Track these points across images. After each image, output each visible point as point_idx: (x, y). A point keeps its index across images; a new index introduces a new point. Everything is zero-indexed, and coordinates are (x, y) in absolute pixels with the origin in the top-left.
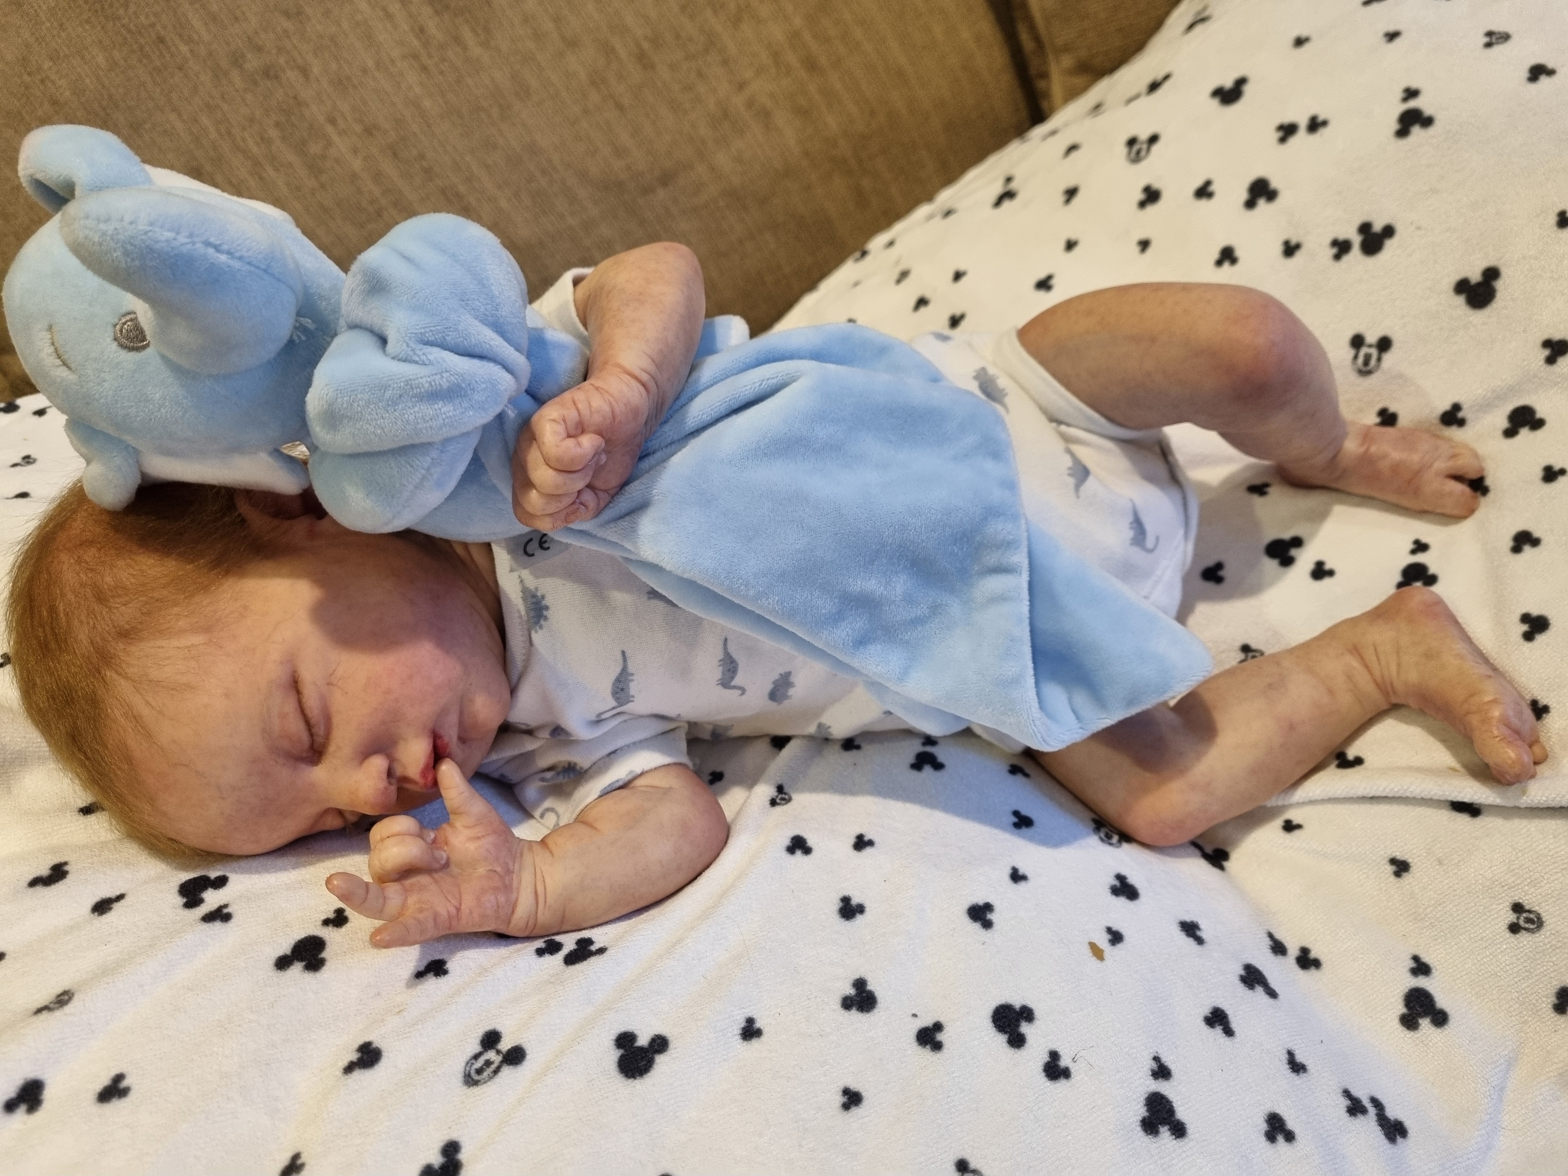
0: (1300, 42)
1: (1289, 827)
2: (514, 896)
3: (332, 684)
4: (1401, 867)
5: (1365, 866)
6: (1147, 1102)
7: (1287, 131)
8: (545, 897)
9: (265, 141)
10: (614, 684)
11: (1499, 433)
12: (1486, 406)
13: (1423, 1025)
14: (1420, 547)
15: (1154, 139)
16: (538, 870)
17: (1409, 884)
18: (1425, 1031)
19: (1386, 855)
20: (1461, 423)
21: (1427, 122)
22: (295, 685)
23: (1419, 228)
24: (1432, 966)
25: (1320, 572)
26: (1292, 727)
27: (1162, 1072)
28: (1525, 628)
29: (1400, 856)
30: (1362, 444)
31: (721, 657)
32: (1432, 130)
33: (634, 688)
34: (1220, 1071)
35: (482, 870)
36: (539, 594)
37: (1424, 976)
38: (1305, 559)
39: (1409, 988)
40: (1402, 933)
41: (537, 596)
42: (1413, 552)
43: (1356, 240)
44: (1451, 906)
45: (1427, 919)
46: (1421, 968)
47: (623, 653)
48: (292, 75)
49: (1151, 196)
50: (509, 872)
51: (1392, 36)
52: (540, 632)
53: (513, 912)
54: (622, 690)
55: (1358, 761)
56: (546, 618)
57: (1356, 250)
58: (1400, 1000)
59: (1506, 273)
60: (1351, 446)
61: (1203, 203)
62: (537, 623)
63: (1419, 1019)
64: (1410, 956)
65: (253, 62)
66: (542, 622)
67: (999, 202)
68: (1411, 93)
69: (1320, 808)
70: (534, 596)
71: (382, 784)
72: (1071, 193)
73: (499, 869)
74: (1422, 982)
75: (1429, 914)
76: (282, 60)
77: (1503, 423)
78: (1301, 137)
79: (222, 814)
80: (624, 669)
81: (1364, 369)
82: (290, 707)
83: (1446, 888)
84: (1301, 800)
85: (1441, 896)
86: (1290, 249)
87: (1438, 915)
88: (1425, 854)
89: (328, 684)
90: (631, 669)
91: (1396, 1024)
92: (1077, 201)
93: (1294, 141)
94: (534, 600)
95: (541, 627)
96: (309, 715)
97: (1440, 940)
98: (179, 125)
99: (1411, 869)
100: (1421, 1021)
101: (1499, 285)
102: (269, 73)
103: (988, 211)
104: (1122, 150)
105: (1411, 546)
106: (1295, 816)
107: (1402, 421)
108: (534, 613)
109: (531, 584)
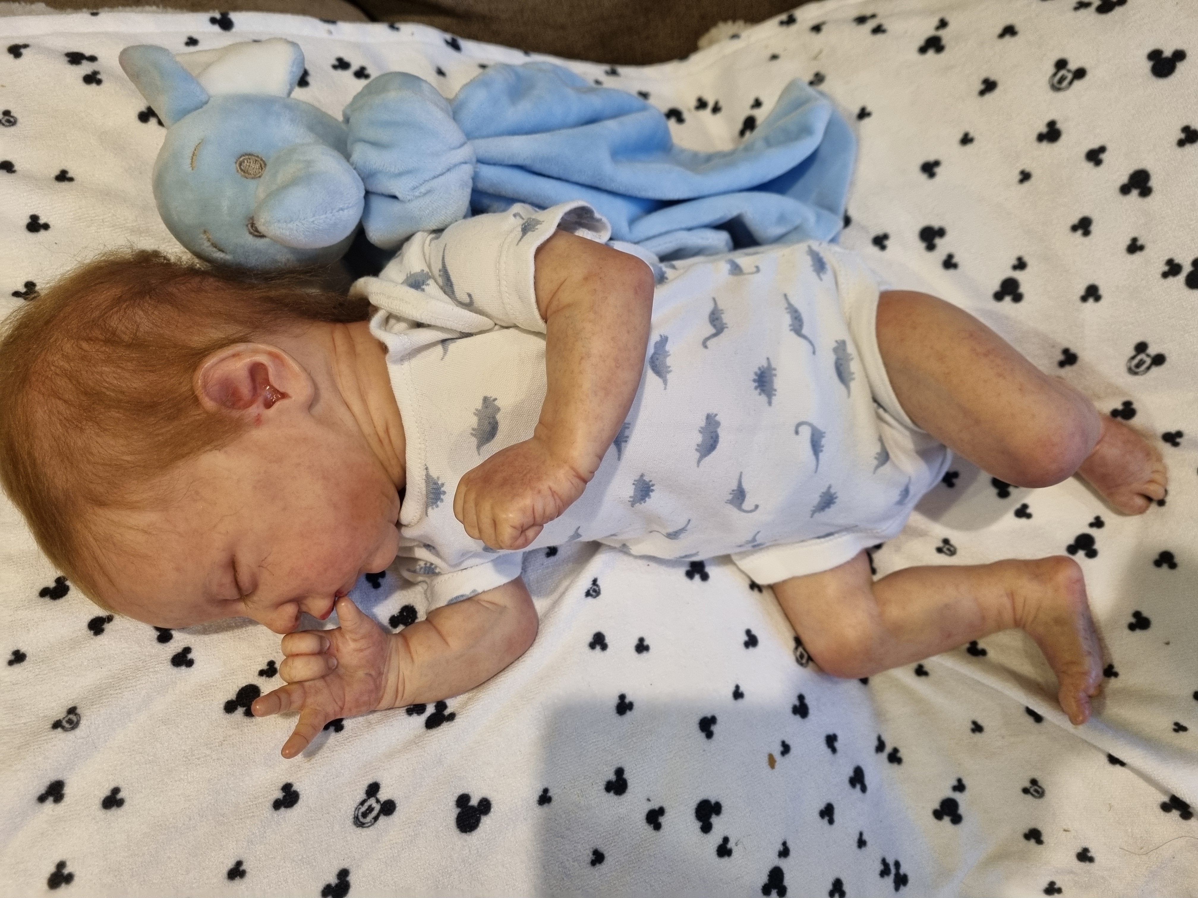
1: (920, 671)
2: (381, 693)
3: (262, 567)
4: (977, 728)
6: (770, 873)
13: (945, 820)
14: (1098, 523)
15: (1080, 74)
16: (401, 673)
17: (977, 739)
18: (944, 825)
19: (971, 717)
20: (1176, 446)
22: (232, 565)
24: (967, 788)
25: (1022, 512)
27: (784, 852)
28: (1133, 620)
29: (980, 720)
35: (361, 674)
36: (440, 482)
37: (959, 793)
38: (1016, 498)
39: (947, 797)
41: (438, 484)
42: (1092, 525)
43: (1187, 269)
46: (960, 787)
49: (1052, 133)
50: (380, 674)
52: (436, 509)
55: (982, 653)
56: (442, 501)
57: (1181, 278)
58: (937, 802)
61: (1089, 166)
62: (435, 502)
63: (944, 816)
64: (956, 777)
66: (439, 503)
70: (436, 483)
72: (989, 86)
73: (373, 673)
74: (956, 796)
81: (1133, 368)
82: (227, 579)
86: (1134, 247)
89: (259, 566)
91: (930, 812)
92: (990, 96)
94: (435, 486)
95: (437, 506)
99: (984, 731)
104: (1049, 68)
105: (1091, 520)
106: (927, 665)
107: (1136, 420)
108: (432, 496)
109: (434, 474)
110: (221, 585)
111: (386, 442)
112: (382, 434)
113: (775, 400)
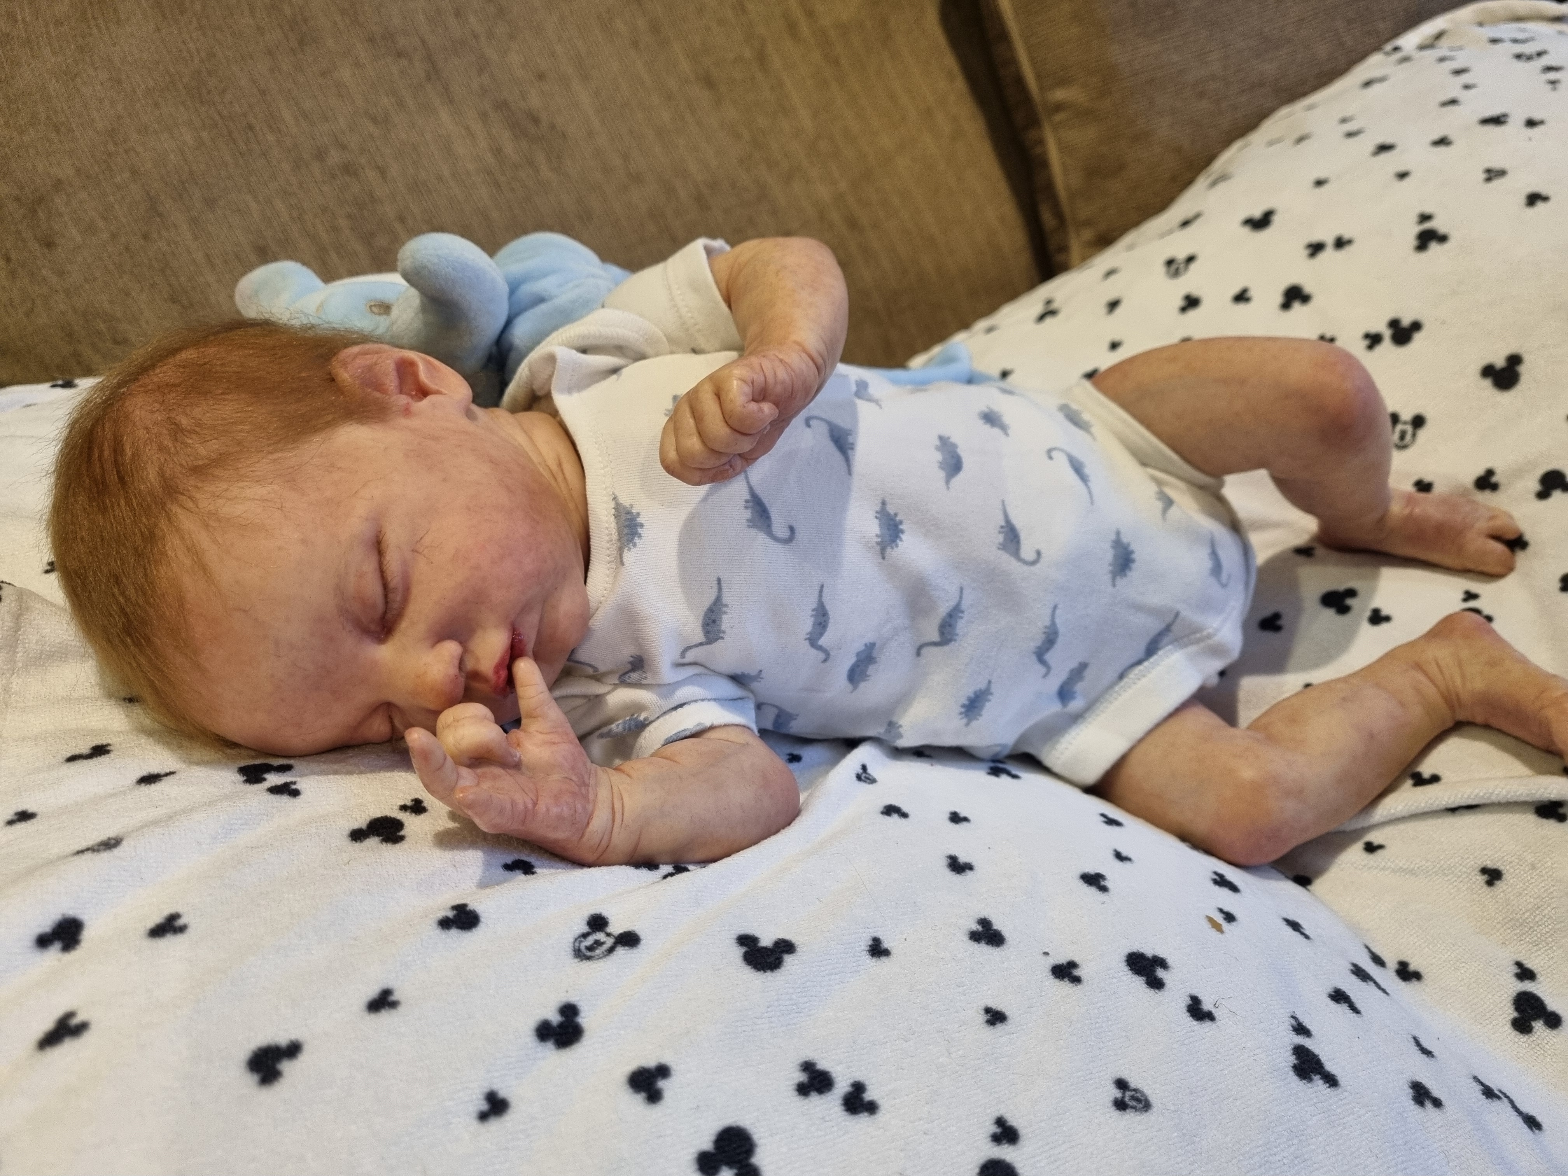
0: (1319, 183)
1: (1371, 848)
2: (591, 807)
3: (417, 552)
4: (1492, 876)
5: (1454, 879)
6: (1294, 1051)
7: (1316, 248)
8: (623, 814)
9: (335, 229)
10: (706, 614)
11: (1532, 496)
12: (1518, 473)
13: (1537, 1028)
14: (1471, 597)
15: (1190, 259)
16: (615, 789)
17: (1502, 892)
18: (1539, 1034)
19: (1476, 865)
20: (1494, 487)
21: (1442, 239)
22: (378, 546)
23: (1444, 323)
24: (1536, 972)
25: (1377, 618)
26: (1372, 736)
27: (1301, 1029)
29: (1490, 865)
30: (1407, 506)
31: (815, 606)
32: (1446, 246)
33: (726, 622)
34: (1357, 1039)
35: (558, 776)
36: (634, 511)
37: (1530, 981)
38: (1361, 607)
39: (1517, 992)
40: (1501, 941)
41: (633, 513)
42: (1465, 600)
43: (1387, 333)
44: (1549, 909)
45: (1525, 924)
46: (1525, 973)
47: (719, 580)
48: (371, 175)
49: (1191, 302)
50: (585, 784)
51: (1403, 176)
52: (633, 551)
53: (588, 824)
54: (714, 622)
55: (1435, 779)
56: (640, 536)
57: (1387, 341)
58: (1509, 1004)
59: (1527, 358)
60: (1396, 508)
61: (1242, 307)
62: (631, 540)
63: (1532, 1022)
64: (1513, 962)
65: (335, 157)
66: (636, 540)
67: (1042, 318)
68: (1425, 218)
69: (1402, 827)
70: (629, 513)
71: (453, 671)
72: (1113, 305)
73: (574, 778)
74: (1528, 986)
75: (1527, 918)
76: (363, 160)
77: (1536, 487)
78: (1329, 254)
79: (272, 676)
80: (718, 599)
81: (1400, 444)
82: (370, 566)
83: (1542, 891)
84: (1383, 820)
85: (1538, 900)
87: (1537, 919)
88: (1517, 861)
89: (413, 551)
90: (726, 599)
91: (1508, 1028)
92: (1119, 311)
93: (1323, 256)
94: (628, 518)
95: (633, 545)
96: (389, 576)
97: (1541, 946)
98: (254, 206)
99: (1504, 876)
100: (1533, 1024)
101: (1523, 369)
102: (348, 169)
103: (1031, 326)
104: (1161, 269)
105: (1462, 596)
106: (1375, 837)
107: (1437, 489)
108: (626, 531)
109: (625, 501)
110: (360, 576)
111: (560, 478)
112: (554, 468)
113: (1010, 432)
